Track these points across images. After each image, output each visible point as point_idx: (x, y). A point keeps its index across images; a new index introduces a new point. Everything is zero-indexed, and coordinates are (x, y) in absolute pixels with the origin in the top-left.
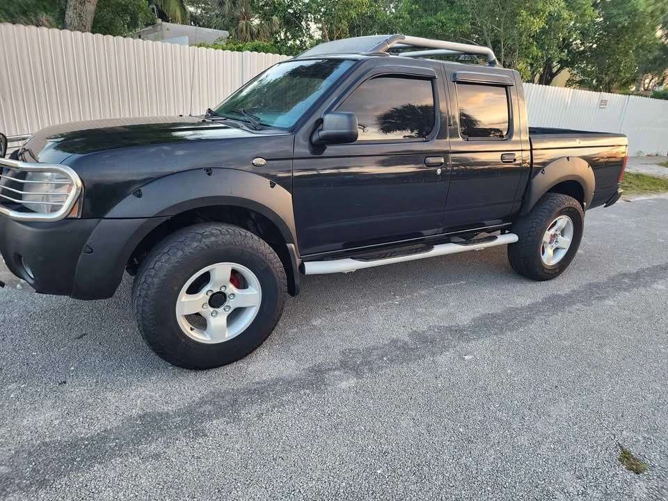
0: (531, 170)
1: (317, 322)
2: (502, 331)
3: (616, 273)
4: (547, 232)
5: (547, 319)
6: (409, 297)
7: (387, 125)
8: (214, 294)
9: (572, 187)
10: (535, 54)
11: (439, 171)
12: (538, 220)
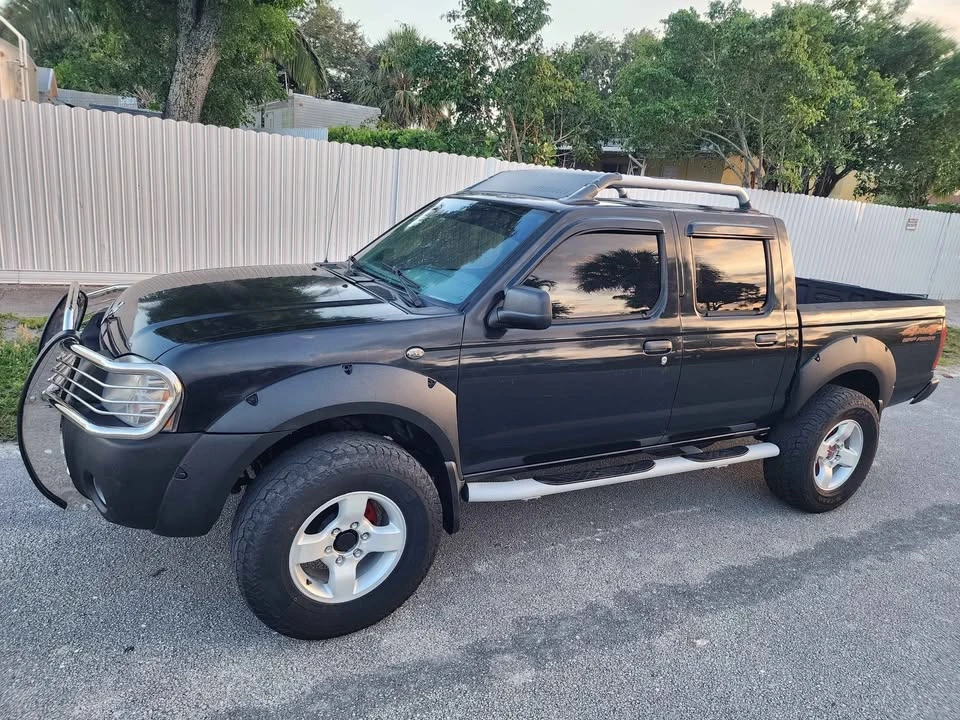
0: (801, 353)
1: (480, 568)
2: (752, 600)
3: (929, 505)
4: (823, 443)
5: (822, 582)
6: (615, 530)
7: (589, 279)
8: (341, 534)
9: (862, 379)
10: (810, 155)
11: (664, 360)
12: (807, 426)
